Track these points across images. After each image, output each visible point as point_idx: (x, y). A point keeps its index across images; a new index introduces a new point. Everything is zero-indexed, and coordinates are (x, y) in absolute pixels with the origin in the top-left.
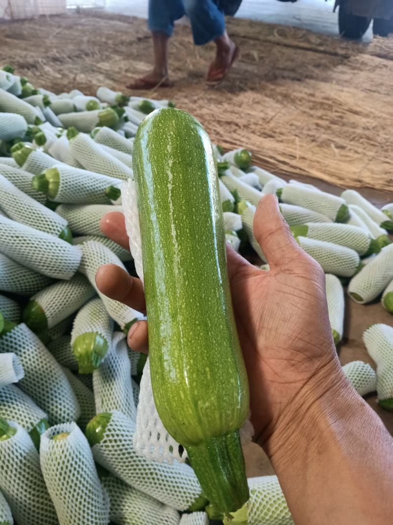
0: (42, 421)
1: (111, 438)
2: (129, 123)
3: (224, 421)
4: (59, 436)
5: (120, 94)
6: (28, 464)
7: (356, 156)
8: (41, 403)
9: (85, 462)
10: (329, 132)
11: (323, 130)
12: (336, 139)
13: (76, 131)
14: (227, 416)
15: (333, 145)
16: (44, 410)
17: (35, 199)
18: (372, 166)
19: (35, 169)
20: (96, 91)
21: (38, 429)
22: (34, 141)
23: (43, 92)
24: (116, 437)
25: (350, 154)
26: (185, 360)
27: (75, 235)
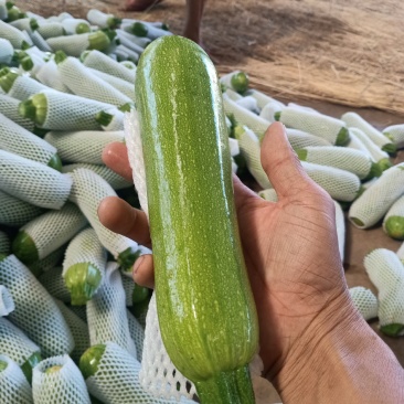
0: (34, 354)
1: (105, 369)
2: (121, 47)
3: (233, 356)
4: (51, 369)
5: (111, 16)
6: (20, 398)
7: (357, 77)
8: (33, 336)
9: (79, 395)
10: (329, 53)
11: (322, 51)
12: (337, 61)
13: (64, 55)
14: (237, 350)
15: (333, 67)
16: (37, 343)
17: (23, 126)
18: (373, 88)
19: (22, 94)
20: (86, 14)
21: (31, 363)
22: (21, 66)
23: (31, 15)
24: (110, 369)
25: (351, 76)
26: (193, 294)
27: (64, 163)
